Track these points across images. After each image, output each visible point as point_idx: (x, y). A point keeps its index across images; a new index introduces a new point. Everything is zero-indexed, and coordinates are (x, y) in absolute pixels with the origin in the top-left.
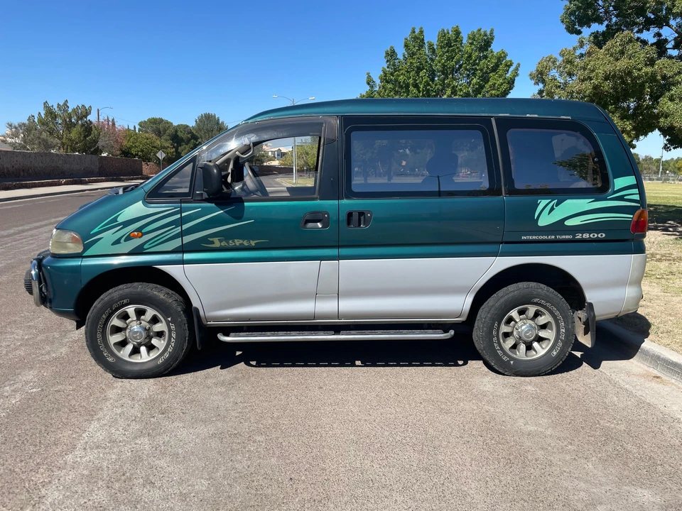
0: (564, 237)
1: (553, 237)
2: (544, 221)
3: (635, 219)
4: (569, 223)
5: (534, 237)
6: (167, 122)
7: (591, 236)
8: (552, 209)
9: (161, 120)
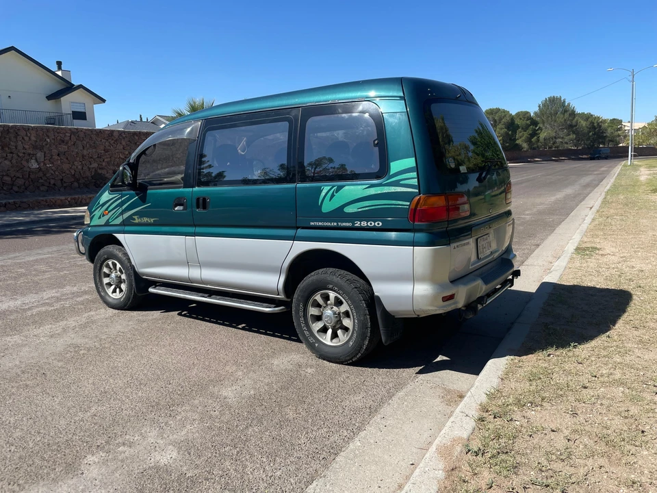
0: (344, 224)
1: (335, 224)
2: (327, 207)
3: (413, 206)
4: (348, 210)
5: (320, 224)
6: (504, 111)
7: (369, 224)
8: (333, 196)
9: (498, 110)
